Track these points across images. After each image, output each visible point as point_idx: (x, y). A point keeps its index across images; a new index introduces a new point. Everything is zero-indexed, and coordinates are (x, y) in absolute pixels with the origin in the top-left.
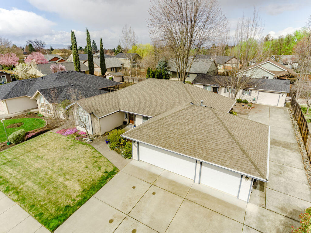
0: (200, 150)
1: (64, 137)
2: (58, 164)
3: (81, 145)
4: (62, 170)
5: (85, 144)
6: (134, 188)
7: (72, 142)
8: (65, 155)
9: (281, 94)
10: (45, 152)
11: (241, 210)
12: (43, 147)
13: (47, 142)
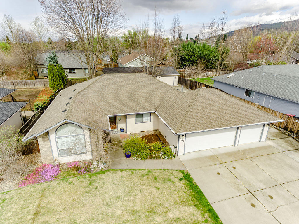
1: (55, 183)
2: (119, 212)
3: (103, 176)
4: (139, 212)
5: (103, 172)
6: (219, 174)
7: (81, 180)
8: (107, 197)
9: (175, 77)
10: (62, 216)
11: (270, 147)
12: (44, 215)
13: (34, 205)
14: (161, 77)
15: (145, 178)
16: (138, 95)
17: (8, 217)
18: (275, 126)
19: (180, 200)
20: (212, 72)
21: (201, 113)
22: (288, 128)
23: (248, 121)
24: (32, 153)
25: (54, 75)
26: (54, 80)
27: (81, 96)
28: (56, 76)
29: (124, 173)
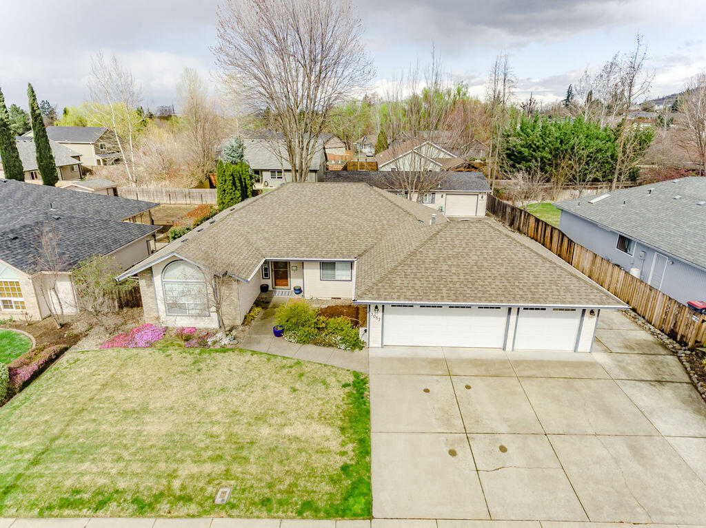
0: (517, 290)
1: (147, 352)
2: (213, 408)
3: (219, 356)
4: (242, 414)
5: (224, 350)
6: (427, 391)
7: (185, 354)
8: (208, 386)
9: (480, 196)
10: (135, 396)
11: (593, 364)
12: (113, 388)
13: (107, 374)
14: (444, 195)
15: (284, 371)
16: (335, 225)
17: (72, 381)
18: (652, 327)
19: (320, 414)
20: (597, 188)
21: (426, 269)
22: (677, 334)
23: (529, 296)
24: (138, 307)
25: (225, 181)
26: (224, 190)
27: (232, 219)
28: (229, 183)
29: (255, 359)
